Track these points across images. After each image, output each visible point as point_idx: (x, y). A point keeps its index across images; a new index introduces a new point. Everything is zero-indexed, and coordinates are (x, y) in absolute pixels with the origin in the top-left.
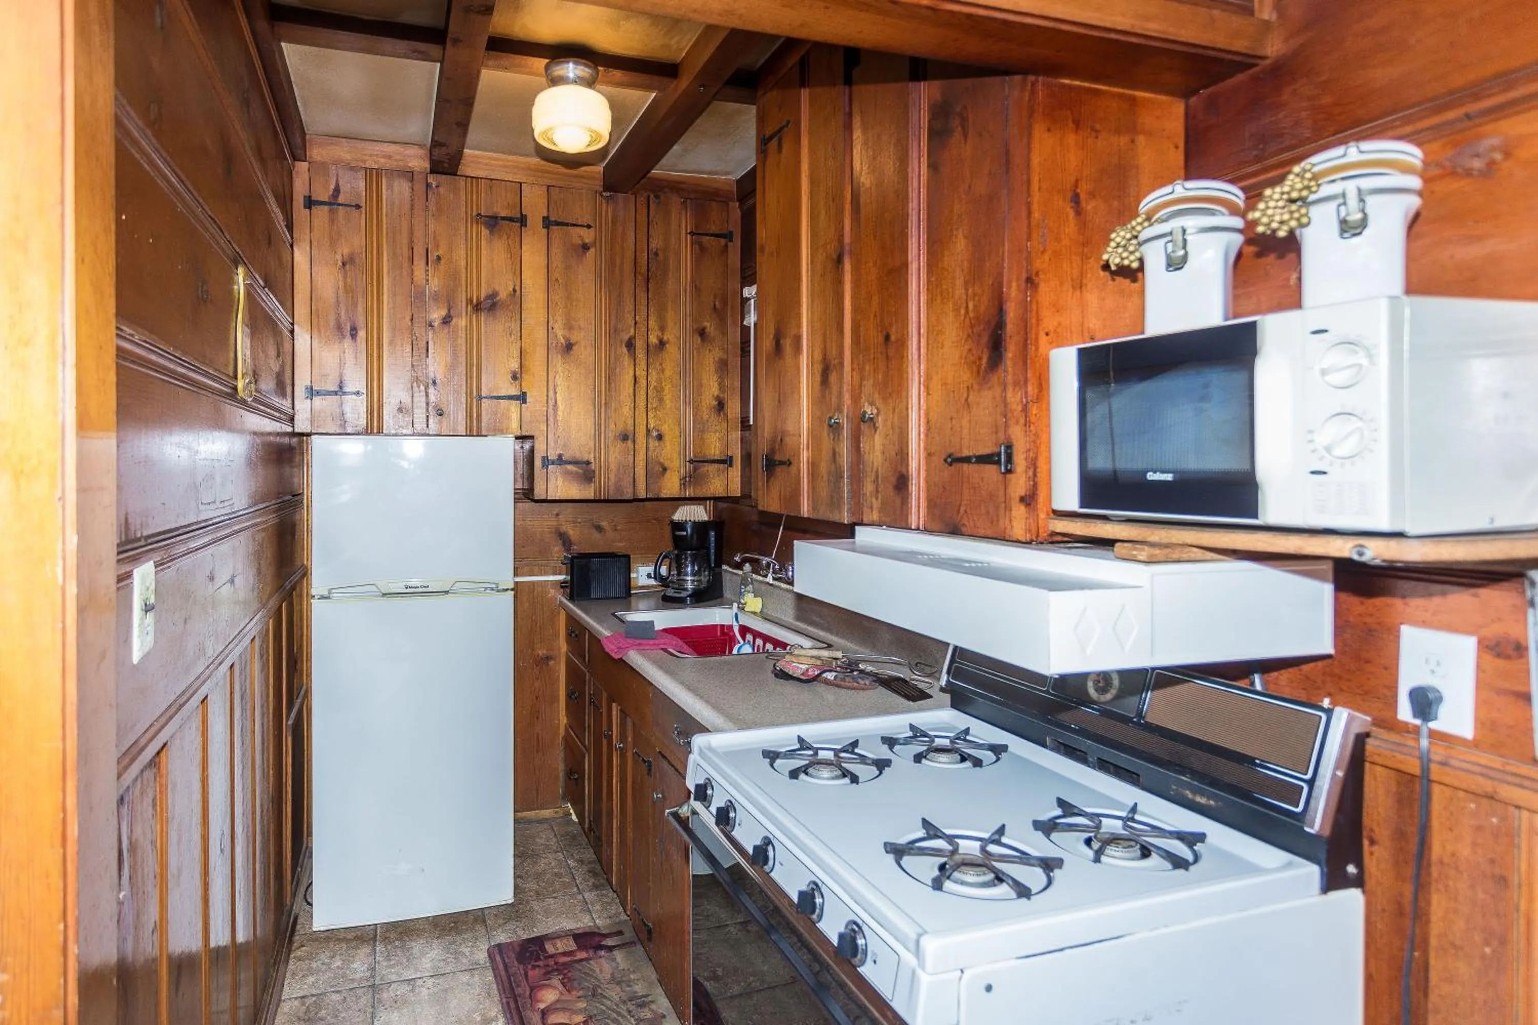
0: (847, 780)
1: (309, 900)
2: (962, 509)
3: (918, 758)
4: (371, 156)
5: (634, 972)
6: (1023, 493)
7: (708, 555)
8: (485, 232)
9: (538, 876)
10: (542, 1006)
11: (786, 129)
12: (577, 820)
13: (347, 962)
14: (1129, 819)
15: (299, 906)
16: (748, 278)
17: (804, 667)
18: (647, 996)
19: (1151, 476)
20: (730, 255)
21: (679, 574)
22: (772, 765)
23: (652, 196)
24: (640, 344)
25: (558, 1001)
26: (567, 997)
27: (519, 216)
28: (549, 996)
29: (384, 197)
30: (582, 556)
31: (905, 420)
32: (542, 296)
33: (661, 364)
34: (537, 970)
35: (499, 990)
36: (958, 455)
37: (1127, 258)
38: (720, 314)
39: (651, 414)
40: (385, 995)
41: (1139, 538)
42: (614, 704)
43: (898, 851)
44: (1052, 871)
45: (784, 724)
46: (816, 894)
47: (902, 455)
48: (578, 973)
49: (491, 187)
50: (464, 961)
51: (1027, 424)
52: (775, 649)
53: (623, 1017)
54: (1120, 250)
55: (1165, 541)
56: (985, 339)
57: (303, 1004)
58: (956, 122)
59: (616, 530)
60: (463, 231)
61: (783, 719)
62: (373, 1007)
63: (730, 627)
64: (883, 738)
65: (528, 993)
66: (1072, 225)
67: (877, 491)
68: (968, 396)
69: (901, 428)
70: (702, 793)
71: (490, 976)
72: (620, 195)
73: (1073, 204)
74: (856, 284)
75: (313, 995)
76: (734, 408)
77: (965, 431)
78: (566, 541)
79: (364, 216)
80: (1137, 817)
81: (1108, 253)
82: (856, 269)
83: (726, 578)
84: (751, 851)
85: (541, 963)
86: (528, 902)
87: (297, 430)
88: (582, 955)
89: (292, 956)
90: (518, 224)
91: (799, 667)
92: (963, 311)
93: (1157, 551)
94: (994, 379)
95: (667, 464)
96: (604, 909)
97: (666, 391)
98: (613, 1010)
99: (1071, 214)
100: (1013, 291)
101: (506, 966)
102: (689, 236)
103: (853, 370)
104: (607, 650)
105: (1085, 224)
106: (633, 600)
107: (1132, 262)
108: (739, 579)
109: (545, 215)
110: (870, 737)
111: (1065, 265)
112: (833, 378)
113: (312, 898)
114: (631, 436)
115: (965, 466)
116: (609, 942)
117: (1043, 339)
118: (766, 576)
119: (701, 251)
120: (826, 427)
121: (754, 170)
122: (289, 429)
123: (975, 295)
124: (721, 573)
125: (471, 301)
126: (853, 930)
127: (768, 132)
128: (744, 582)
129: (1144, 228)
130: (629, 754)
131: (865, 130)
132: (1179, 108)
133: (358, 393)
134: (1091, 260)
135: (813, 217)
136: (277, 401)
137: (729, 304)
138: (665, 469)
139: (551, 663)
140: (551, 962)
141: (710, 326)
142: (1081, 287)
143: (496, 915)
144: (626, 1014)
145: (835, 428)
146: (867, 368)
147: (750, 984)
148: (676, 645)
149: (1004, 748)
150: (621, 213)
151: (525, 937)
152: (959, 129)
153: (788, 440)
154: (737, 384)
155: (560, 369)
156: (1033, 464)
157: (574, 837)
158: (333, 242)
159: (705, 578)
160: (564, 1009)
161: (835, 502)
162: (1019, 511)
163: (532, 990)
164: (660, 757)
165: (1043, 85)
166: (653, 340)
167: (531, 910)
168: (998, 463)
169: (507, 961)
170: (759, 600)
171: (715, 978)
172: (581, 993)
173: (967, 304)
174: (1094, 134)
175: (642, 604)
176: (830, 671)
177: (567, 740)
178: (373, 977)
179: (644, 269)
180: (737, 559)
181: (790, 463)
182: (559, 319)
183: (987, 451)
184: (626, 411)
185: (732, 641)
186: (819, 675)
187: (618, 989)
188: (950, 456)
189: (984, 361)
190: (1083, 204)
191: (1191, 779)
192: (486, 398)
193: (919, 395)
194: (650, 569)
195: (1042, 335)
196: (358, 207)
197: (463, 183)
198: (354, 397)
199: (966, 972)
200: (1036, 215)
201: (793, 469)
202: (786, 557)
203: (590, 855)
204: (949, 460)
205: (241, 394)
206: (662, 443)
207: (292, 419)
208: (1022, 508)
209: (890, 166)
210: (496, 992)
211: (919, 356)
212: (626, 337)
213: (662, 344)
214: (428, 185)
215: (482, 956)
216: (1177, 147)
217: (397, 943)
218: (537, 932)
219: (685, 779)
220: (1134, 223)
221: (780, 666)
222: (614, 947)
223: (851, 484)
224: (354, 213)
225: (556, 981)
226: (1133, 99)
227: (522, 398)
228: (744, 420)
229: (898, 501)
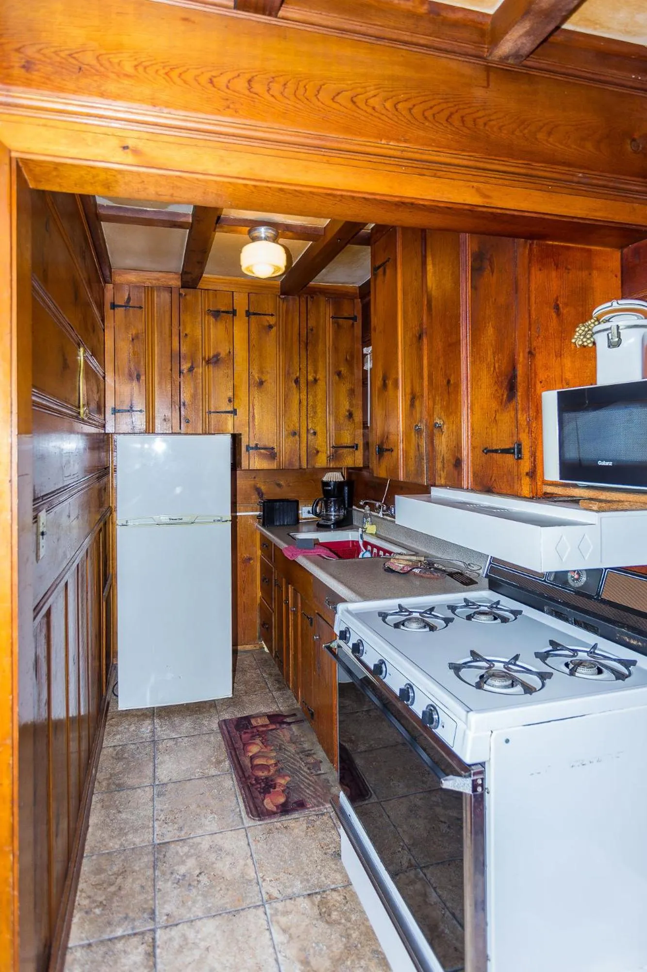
0: (427, 629)
1: (115, 693)
2: (493, 479)
3: (469, 618)
4: (148, 279)
5: (303, 737)
6: (528, 471)
7: (344, 499)
8: (212, 320)
9: (246, 683)
10: (250, 754)
11: (388, 263)
12: (268, 651)
13: (138, 728)
14: (591, 653)
15: (109, 696)
16: (366, 343)
17: (401, 566)
18: (311, 750)
19: (600, 463)
20: (356, 331)
21: (326, 511)
22: (384, 620)
23: (309, 297)
24: (303, 381)
25: (259, 752)
26: (265, 750)
27: (232, 310)
28: (254, 749)
29: (155, 302)
30: (269, 501)
31: (459, 428)
32: (246, 354)
33: (315, 392)
34: (247, 735)
35: (225, 745)
36: (491, 448)
37: (586, 341)
38: (350, 363)
39: (309, 421)
40: (160, 746)
41: (594, 497)
42: (290, 586)
43: (456, 668)
44: (545, 680)
45: (390, 598)
46: (410, 690)
47: (458, 447)
48: (270, 737)
49: (216, 295)
50: (205, 728)
51: (530, 432)
52: (384, 555)
53: (298, 761)
54: (582, 337)
55: (609, 499)
56: (505, 383)
57: (115, 750)
58: (486, 263)
59: (289, 486)
60: (200, 319)
61: (390, 595)
62: (154, 752)
63: (357, 542)
64: (448, 606)
65: (242, 747)
66: (555, 321)
67: (444, 467)
68: (496, 415)
69: (457, 432)
70: (344, 635)
71: (220, 737)
72: (290, 297)
73: (555, 310)
74: (430, 350)
75: (120, 746)
76: (358, 416)
77: (494, 436)
78: (260, 493)
79: (144, 313)
80: (596, 651)
81: (574, 338)
82: (430, 343)
83: (355, 513)
84: (372, 668)
85: (249, 731)
86: (240, 696)
87: (106, 432)
88: (273, 727)
89: (107, 724)
90: (232, 315)
91: (399, 564)
92: (492, 369)
93: (604, 505)
94: (511, 406)
95: (319, 449)
96: (284, 701)
97: (318, 408)
98: (291, 758)
99: (554, 315)
100: (521, 358)
101: (229, 732)
102: (331, 319)
103: (429, 399)
104: (285, 555)
105: (562, 321)
106: (300, 526)
107: (589, 344)
108: (362, 515)
109: (247, 309)
110: (441, 606)
111: (551, 344)
112: (417, 403)
113: (117, 692)
114: (298, 434)
115: (494, 455)
116: (288, 720)
117: (539, 386)
118: (379, 513)
119: (338, 327)
120: (413, 431)
121: (369, 281)
122: (103, 431)
123: (499, 359)
124: (352, 511)
125: (205, 359)
126: (431, 710)
127: (378, 264)
128: (366, 516)
129: (595, 325)
130: (299, 614)
131: (434, 265)
132: (617, 254)
133: (141, 411)
134: (567, 341)
135: (405, 312)
136: (96, 417)
137: (355, 356)
138: (318, 452)
139: (251, 562)
140: (255, 730)
141: (344, 370)
142: (560, 356)
143: (222, 704)
144: (299, 760)
145: (419, 432)
146: (437, 398)
147: (371, 745)
148: (326, 553)
149: (520, 612)
150: (291, 308)
151: (239, 716)
152: (489, 268)
153: (391, 437)
154: (360, 403)
155: (256, 396)
156: (534, 455)
157: (266, 660)
158: (127, 328)
159: (342, 513)
160: (263, 757)
161: (419, 473)
162: (526, 481)
163: (244, 745)
164: (318, 616)
165: (537, 245)
166: (310, 378)
167: (242, 701)
168: (513, 453)
169: (229, 729)
170: (374, 527)
171: (351, 741)
172: (272, 748)
173: (495, 365)
174: (567, 271)
175: (304, 528)
176: (417, 568)
177: (261, 606)
178: (153, 736)
179: (304, 339)
180: (361, 503)
181: (392, 451)
182: (255, 367)
183: (507, 447)
184: (295, 419)
185: (359, 551)
186: (411, 570)
187: (293, 745)
188: (485, 449)
189: (505, 396)
190: (561, 309)
191: (628, 630)
192: (214, 412)
193: (468, 414)
194: (310, 509)
195: (538, 382)
196: (141, 308)
197: (200, 293)
198: (139, 413)
199: (494, 732)
200: (533, 316)
201: (394, 454)
202: (390, 503)
203: (276, 670)
204: (485, 451)
205: (82, 416)
206: (316, 437)
207: (104, 426)
208: (528, 478)
209: (448, 284)
210: (224, 746)
211: (467, 392)
212: (295, 377)
213: (316, 380)
214: (180, 294)
215: (215, 726)
216: (616, 276)
217: (166, 718)
218: (246, 713)
219: (333, 628)
220: (590, 322)
221: (388, 565)
222: (292, 723)
223: (427, 463)
224: (139, 310)
225: (258, 741)
226: (589, 251)
227: (234, 412)
228: (365, 424)
229: (456, 473)
